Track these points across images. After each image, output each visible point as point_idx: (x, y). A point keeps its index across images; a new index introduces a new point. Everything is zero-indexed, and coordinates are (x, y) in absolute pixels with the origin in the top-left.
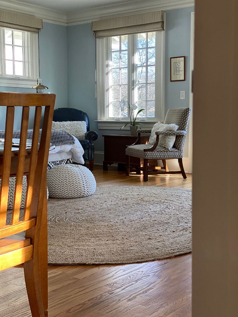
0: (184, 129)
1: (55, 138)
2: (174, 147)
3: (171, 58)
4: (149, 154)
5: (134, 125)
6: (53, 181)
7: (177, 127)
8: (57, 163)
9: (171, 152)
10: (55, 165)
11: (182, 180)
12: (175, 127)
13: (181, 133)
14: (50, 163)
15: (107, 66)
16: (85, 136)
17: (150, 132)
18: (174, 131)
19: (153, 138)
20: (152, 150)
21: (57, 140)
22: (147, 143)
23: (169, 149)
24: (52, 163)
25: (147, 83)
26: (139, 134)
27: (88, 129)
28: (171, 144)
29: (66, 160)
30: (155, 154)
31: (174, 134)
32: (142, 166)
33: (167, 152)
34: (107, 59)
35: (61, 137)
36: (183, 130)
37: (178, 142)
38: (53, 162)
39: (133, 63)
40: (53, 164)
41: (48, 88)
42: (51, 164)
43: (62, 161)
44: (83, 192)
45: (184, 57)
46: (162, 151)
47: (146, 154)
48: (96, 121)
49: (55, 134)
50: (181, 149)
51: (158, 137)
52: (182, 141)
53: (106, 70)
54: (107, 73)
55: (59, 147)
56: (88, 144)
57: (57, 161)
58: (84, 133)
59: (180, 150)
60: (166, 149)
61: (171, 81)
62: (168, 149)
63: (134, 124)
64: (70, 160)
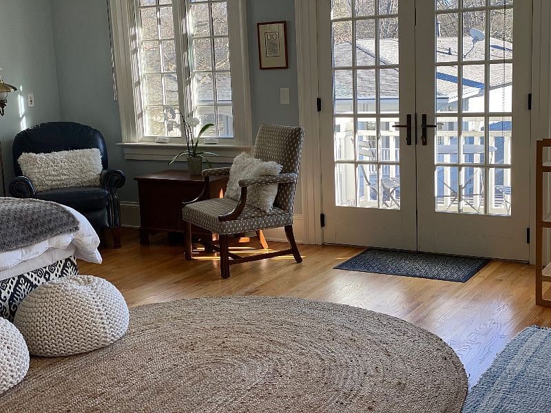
0: (293, 171)
1: (36, 227)
2: (276, 204)
3: (258, 24)
4: (229, 227)
5: (194, 155)
6: (38, 323)
7: (279, 167)
8: (44, 270)
9: (271, 215)
10: (41, 277)
11: (294, 266)
12: (275, 167)
13: (288, 179)
14: (28, 274)
15: (134, 37)
16: (100, 180)
17: (228, 173)
18: (274, 176)
19: (234, 188)
20: (234, 217)
21: (40, 229)
22: (221, 196)
23: (268, 211)
24: (33, 274)
25: (214, 71)
26: (207, 178)
27: (105, 163)
28: (270, 201)
29: (63, 261)
30: (242, 224)
31: (274, 182)
32: (214, 239)
33: (263, 216)
34: (133, 25)
35: (50, 221)
36: (291, 172)
37: (283, 195)
38: (35, 272)
39: (184, 32)
40: (35, 276)
41: (15, 89)
42: (32, 276)
43: (55, 265)
44: (103, 339)
45: (285, 23)
46: (253, 217)
47: (224, 226)
48: (120, 144)
49: (35, 216)
50: (289, 207)
51: (244, 190)
52: (290, 193)
53: (133, 45)
54: (135, 51)
55: (47, 241)
56: (107, 197)
57: (45, 268)
58: (98, 173)
59: (288, 211)
60: (261, 211)
61: (261, 68)
62: (264, 212)
63: (195, 151)
64: (72, 259)
